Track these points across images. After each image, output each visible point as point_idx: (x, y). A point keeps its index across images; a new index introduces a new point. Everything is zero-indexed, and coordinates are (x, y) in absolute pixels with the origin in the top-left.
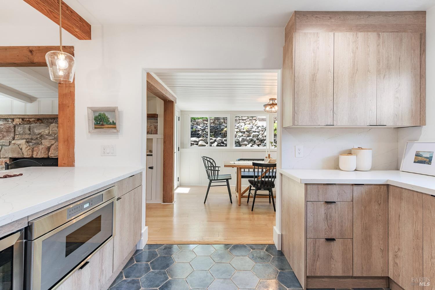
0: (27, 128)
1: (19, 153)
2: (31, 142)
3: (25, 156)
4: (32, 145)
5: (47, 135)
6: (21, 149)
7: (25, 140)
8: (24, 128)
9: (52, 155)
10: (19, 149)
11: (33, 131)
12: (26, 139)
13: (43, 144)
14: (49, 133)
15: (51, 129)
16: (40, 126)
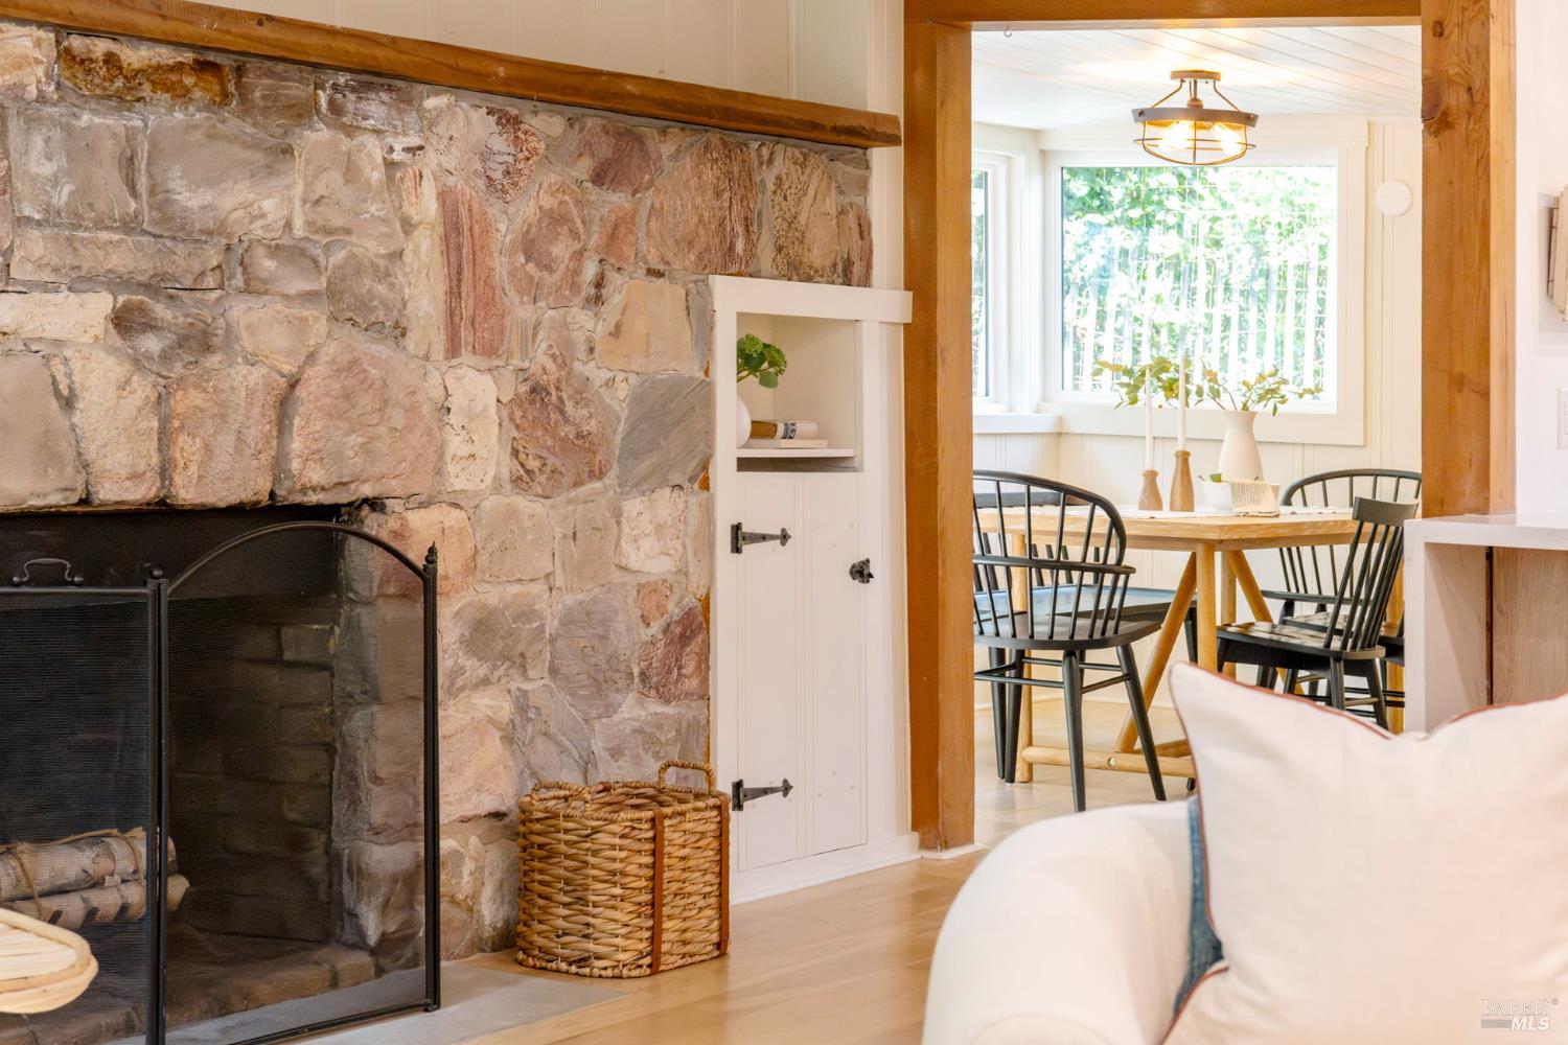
0: (109, 148)
1: (46, 453)
2: (150, 326)
3: (111, 493)
4: (165, 356)
5: (275, 250)
6: (68, 403)
7: (101, 304)
8: (78, 148)
9: (316, 475)
10: (54, 404)
11: (152, 192)
12: (116, 282)
13: (247, 342)
14: (288, 225)
15: (308, 186)
16: (212, 137)
